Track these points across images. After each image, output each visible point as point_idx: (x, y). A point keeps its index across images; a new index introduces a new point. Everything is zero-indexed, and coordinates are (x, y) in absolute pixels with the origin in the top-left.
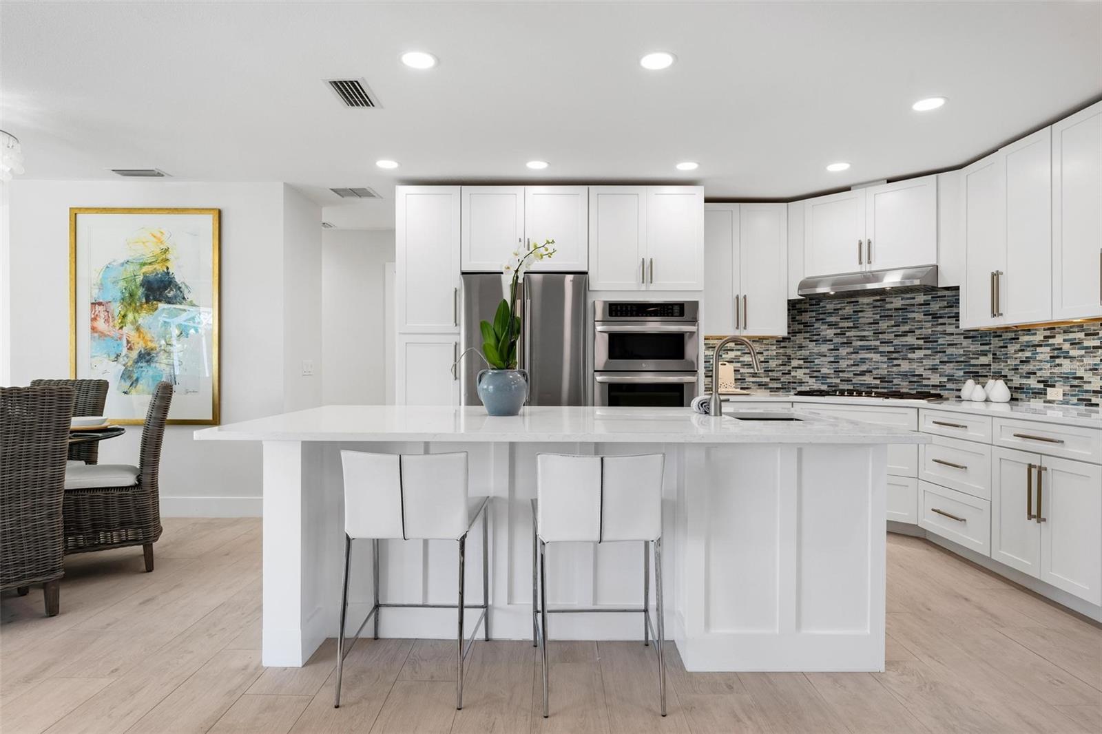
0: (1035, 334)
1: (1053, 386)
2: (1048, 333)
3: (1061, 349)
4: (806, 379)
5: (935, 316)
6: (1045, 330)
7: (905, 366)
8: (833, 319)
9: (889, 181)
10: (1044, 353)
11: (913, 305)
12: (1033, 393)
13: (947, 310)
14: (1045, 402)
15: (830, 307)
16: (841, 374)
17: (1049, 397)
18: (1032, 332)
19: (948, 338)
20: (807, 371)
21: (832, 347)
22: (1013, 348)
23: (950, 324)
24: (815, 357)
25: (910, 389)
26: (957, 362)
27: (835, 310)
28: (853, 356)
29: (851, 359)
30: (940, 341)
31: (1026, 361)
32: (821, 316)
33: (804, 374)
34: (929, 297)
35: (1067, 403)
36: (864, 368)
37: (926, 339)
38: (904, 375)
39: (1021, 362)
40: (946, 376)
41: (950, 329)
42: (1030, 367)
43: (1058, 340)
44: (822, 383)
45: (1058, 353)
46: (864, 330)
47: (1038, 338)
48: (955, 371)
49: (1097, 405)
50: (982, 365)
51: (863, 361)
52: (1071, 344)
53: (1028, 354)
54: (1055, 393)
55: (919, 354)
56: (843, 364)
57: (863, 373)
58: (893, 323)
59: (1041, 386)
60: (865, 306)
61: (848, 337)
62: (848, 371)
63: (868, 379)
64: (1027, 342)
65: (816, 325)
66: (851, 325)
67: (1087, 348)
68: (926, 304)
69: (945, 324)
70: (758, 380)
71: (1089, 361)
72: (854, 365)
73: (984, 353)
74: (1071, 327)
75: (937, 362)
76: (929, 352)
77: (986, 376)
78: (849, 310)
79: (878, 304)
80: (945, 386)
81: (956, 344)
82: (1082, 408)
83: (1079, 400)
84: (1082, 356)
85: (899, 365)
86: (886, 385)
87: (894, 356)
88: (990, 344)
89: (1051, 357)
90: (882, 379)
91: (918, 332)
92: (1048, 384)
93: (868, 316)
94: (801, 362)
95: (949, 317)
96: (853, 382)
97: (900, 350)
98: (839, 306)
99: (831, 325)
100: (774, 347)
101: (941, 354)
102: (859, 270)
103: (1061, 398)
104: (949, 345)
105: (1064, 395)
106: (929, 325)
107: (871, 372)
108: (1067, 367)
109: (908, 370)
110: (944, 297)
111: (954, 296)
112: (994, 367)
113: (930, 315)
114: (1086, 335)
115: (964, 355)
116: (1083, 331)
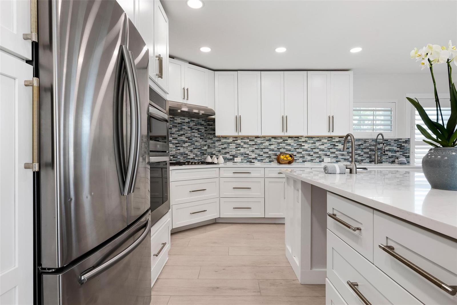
0: (229, 139)
1: (237, 157)
2: (234, 139)
3: (240, 145)
5: (192, 129)
6: (233, 138)
7: (182, 150)
9: (190, 63)
10: (233, 146)
11: (184, 122)
12: (228, 160)
13: (195, 127)
14: (233, 163)
17: (235, 161)
18: (227, 138)
19: (195, 138)
22: (218, 144)
23: (196, 133)
25: (184, 160)
26: (198, 148)
31: (225, 148)
34: (189, 120)
35: (243, 162)
37: (189, 138)
38: (181, 154)
39: (222, 149)
40: (195, 154)
41: (196, 135)
42: (226, 151)
43: (239, 141)
45: (238, 146)
47: (230, 140)
48: (197, 152)
49: (254, 162)
50: (205, 150)
52: (244, 143)
53: (226, 146)
54: (238, 160)
55: (187, 144)
58: (177, 129)
59: (232, 157)
64: (225, 142)
67: (250, 145)
69: (194, 132)
71: (251, 149)
74: (244, 138)
75: (192, 148)
76: (190, 144)
77: (206, 154)
79: (172, 119)
80: (195, 158)
81: (198, 141)
82: (248, 164)
83: (247, 161)
84: (249, 147)
86: (175, 159)
87: (178, 145)
88: (207, 142)
89: (236, 147)
90: (173, 156)
91: (186, 135)
92: (234, 156)
95: (196, 130)
97: (180, 142)
101: (193, 145)
103: (240, 161)
104: (196, 141)
105: (241, 160)
106: (190, 132)
108: (242, 150)
110: (194, 121)
111: (197, 121)
112: (209, 150)
113: (190, 128)
114: (250, 140)
115: (200, 146)
116: (248, 139)
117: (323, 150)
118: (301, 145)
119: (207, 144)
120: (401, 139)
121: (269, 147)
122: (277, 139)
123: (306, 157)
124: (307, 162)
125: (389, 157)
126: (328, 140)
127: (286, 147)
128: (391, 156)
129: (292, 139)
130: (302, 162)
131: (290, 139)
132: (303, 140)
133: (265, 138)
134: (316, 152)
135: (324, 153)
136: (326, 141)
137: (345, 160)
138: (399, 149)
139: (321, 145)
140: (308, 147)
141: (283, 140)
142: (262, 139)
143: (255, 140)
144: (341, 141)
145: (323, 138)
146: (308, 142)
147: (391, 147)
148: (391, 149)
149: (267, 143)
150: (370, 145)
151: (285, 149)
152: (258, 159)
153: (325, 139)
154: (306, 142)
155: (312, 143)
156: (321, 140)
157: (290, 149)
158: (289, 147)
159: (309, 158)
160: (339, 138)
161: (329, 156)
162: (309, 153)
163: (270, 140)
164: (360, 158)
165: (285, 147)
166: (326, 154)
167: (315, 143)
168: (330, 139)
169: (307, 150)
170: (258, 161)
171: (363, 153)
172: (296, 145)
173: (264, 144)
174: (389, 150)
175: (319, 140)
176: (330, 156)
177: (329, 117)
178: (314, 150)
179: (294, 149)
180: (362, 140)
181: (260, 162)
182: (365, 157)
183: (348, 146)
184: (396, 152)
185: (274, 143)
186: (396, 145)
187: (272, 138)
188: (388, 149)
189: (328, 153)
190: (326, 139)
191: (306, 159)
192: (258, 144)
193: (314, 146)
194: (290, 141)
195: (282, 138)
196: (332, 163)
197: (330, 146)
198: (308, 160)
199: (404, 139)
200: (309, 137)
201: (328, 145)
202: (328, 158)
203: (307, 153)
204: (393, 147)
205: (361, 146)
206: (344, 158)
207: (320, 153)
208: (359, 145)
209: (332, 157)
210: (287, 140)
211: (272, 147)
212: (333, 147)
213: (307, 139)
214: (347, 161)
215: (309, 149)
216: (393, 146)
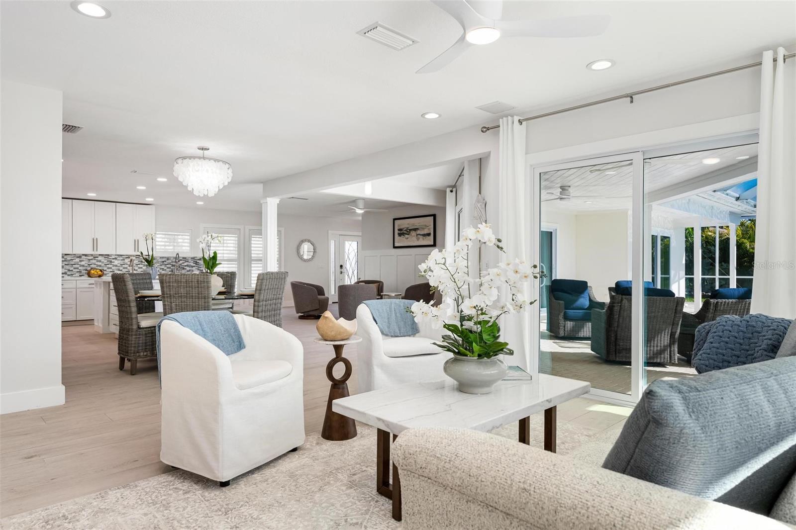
118: (111, 262)
120: (197, 257)
121: (79, 263)
122: (88, 256)
123: (115, 271)
126: (136, 258)
127: (97, 263)
128: (189, 270)
129: (102, 256)
132: (113, 257)
133: (75, 255)
134: (125, 267)
136: (134, 258)
138: (195, 265)
141: (94, 257)
142: (73, 256)
143: (65, 257)
145: (131, 256)
146: (118, 259)
147: (188, 263)
149: (77, 260)
150: (172, 262)
151: (95, 265)
152: (68, 273)
154: (116, 259)
155: (122, 260)
156: (130, 258)
158: (99, 263)
159: (119, 272)
162: (119, 268)
163: (80, 257)
164: (163, 272)
165: (95, 263)
167: (124, 260)
169: (117, 266)
171: (166, 268)
172: (106, 261)
173: (74, 261)
174: (187, 266)
175: (128, 258)
177: (135, 241)
178: (123, 266)
179: (105, 265)
180: (165, 257)
182: (168, 271)
184: (192, 267)
185: (84, 260)
186: (192, 261)
187: (82, 255)
189: (136, 268)
194: (100, 258)
195: (92, 255)
199: (199, 257)
200: (119, 255)
208: (163, 262)
210: (98, 257)
211: (83, 263)
213: (117, 256)
215: (119, 265)
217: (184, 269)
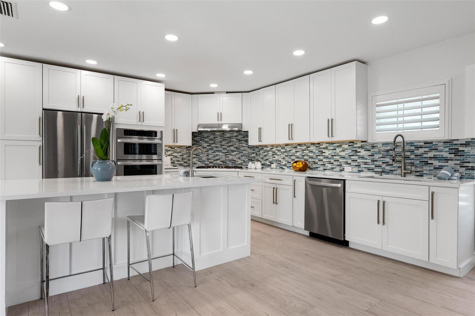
0: (268, 147)
1: (273, 163)
2: (271, 147)
3: (275, 152)
4: (197, 162)
5: (240, 140)
6: (271, 146)
7: (231, 157)
8: (207, 140)
9: (227, 93)
10: (270, 153)
11: (233, 136)
12: (267, 166)
14: (271, 168)
15: (206, 135)
16: (209, 160)
17: (272, 167)
18: (267, 147)
19: (243, 148)
20: (197, 159)
21: (206, 150)
22: (262, 152)
23: (244, 143)
24: (200, 154)
25: (232, 165)
26: (246, 156)
27: (207, 136)
28: (214, 154)
29: (212, 155)
30: (241, 149)
32: (202, 139)
33: (196, 160)
34: (238, 134)
35: (277, 169)
36: (217, 158)
37: (237, 148)
39: (264, 156)
40: (243, 160)
41: (244, 145)
42: (267, 158)
43: (274, 149)
44: (203, 164)
45: (274, 154)
46: (217, 144)
47: (269, 149)
48: (245, 159)
49: (284, 169)
50: (253, 157)
51: (217, 155)
52: (278, 151)
53: (266, 154)
54: (273, 166)
55: (235, 153)
56: (210, 156)
57: (217, 160)
58: (226, 142)
59: (270, 163)
60: (217, 136)
61: (212, 147)
62: (212, 159)
63: (219, 162)
64: (266, 150)
65: (201, 142)
66: (213, 142)
67: (282, 152)
68: (237, 136)
69: (242, 143)
70: (179, 163)
71: (283, 156)
72: (214, 157)
73: (253, 153)
74: (278, 146)
75: (240, 156)
76: (238, 152)
77: (254, 161)
78: (212, 137)
79: (222, 135)
80: (243, 164)
81: (245, 150)
82: (281, 170)
83: (280, 167)
84: (281, 154)
85: (228, 157)
86: (224, 164)
87: (227, 154)
88: (255, 150)
89: (273, 155)
90: (223, 162)
91: (234, 145)
92: (271, 163)
93: (218, 139)
94: (195, 156)
95: (244, 141)
96: (214, 163)
97: (228, 152)
98: (209, 135)
99: (206, 142)
100: (185, 150)
101: (241, 153)
102: (217, 123)
103: (275, 167)
104: (244, 150)
105: (276, 166)
106: (238, 143)
107: (220, 159)
108: (277, 157)
109: (231, 159)
110: (242, 134)
111: (245, 134)
112: (256, 157)
113: (238, 140)
114: (282, 148)
115: (248, 154)
116: (281, 147)
117: (344, 158)
118: (322, 152)
119: (255, 152)
120: (458, 140)
121: (296, 154)
122: (302, 146)
123: (326, 165)
124: (328, 170)
125: (434, 168)
126: (349, 146)
127: (310, 154)
128: (438, 167)
129: (314, 146)
130: (323, 170)
131: (312, 145)
132: (324, 146)
133: (292, 145)
134: (336, 159)
135: (345, 160)
136: (346, 146)
137: (369, 169)
138: (453, 156)
139: (342, 151)
140: (329, 154)
141: (307, 147)
142: (291, 146)
143: (286, 148)
144: (363, 146)
145: (344, 144)
146: (329, 148)
147: (438, 153)
148: (437, 156)
149: (294, 151)
150: (404, 151)
151: (308, 156)
152: (287, 165)
153: (346, 144)
154: (326, 148)
155: (333, 149)
156: (341, 146)
157: (312, 156)
158: (311, 154)
159: (330, 166)
160: (362, 142)
161: (350, 164)
162: (330, 160)
163: (296, 147)
164: (388, 168)
165: (308, 154)
166: (347, 162)
167: (335, 149)
168: (351, 144)
169: (328, 157)
170: (287, 168)
173: (291, 152)
174: (435, 158)
175: (339, 146)
176: (352, 165)
177: (328, 121)
178: (334, 157)
179: (316, 156)
180: (392, 143)
181: (289, 169)
182: (396, 167)
183: (373, 153)
184: (447, 160)
185: (299, 150)
186: (447, 149)
187: (298, 145)
188: (433, 156)
189: (350, 161)
190: (348, 144)
191: (326, 167)
192: (288, 152)
193: (334, 153)
194: (312, 148)
195: (305, 144)
196: (353, 172)
197: (351, 152)
198: (328, 168)
199: (464, 139)
200: (330, 143)
201: (349, 152)
202: (349, 166)
203: (328, 160)
204: (441, 153)
205: (390, 151)
206: (367, 167)
207: (340, 160)
208: (388, 151)
209: (354, 165)
210: (310, 147)
211: (298, 154)
212: (354, 154)
213: (328, 145)
214: (372, 172)
216: (441, 151)
217: (427, 163)
